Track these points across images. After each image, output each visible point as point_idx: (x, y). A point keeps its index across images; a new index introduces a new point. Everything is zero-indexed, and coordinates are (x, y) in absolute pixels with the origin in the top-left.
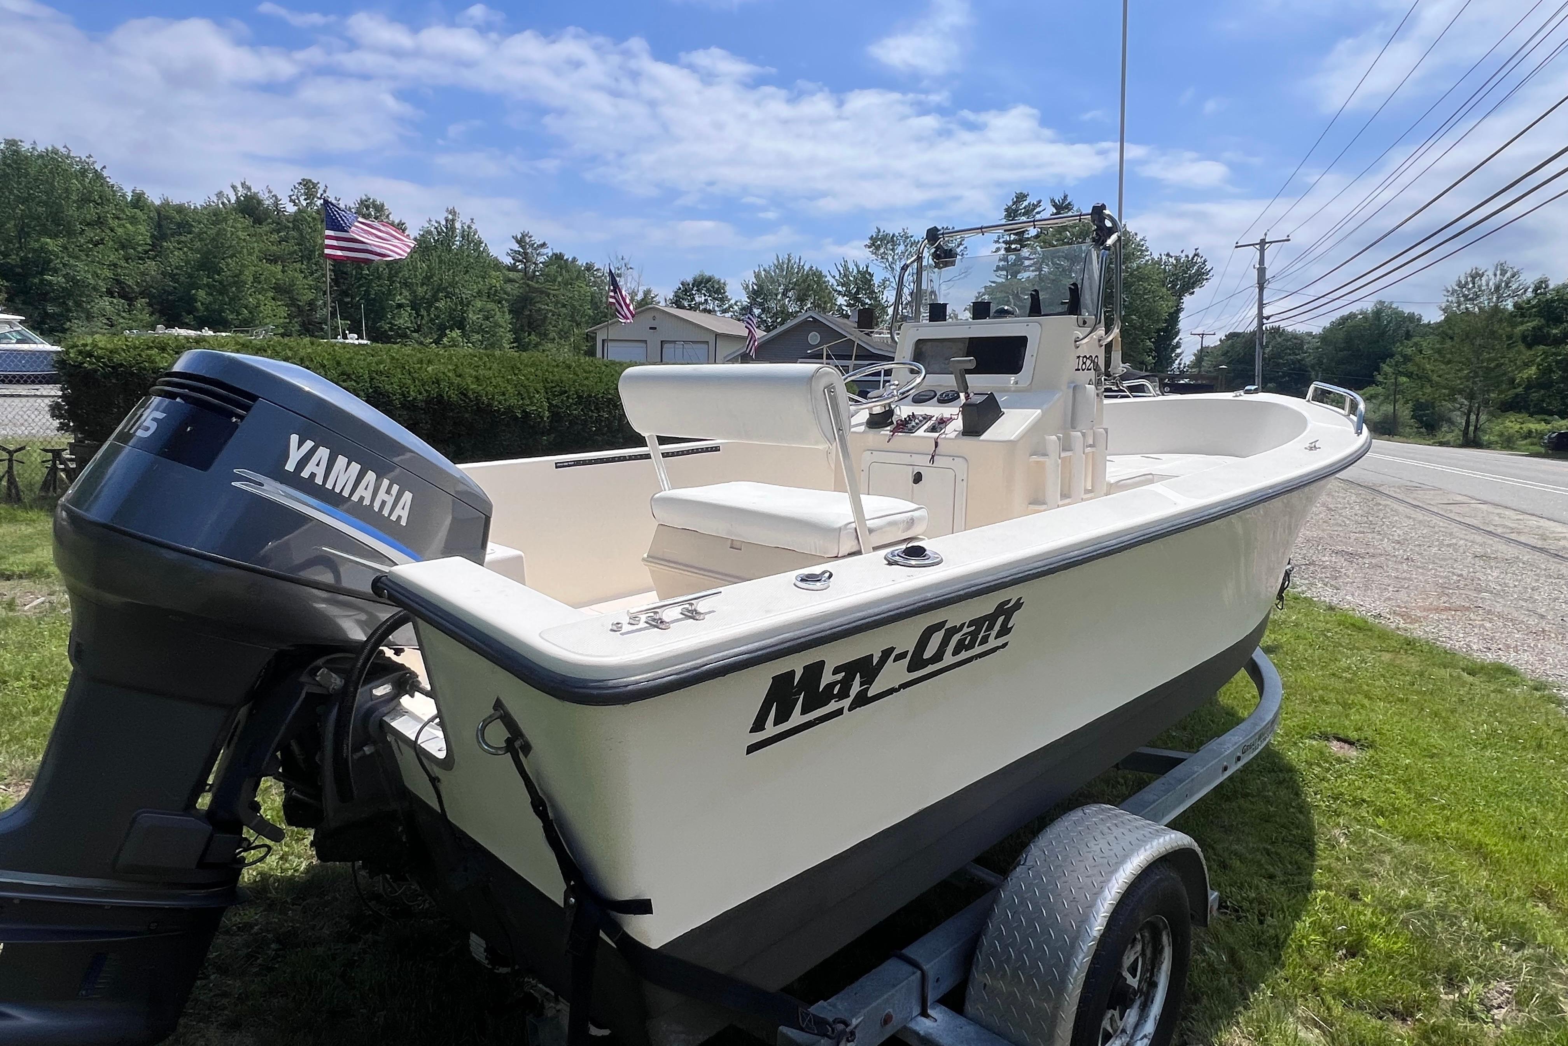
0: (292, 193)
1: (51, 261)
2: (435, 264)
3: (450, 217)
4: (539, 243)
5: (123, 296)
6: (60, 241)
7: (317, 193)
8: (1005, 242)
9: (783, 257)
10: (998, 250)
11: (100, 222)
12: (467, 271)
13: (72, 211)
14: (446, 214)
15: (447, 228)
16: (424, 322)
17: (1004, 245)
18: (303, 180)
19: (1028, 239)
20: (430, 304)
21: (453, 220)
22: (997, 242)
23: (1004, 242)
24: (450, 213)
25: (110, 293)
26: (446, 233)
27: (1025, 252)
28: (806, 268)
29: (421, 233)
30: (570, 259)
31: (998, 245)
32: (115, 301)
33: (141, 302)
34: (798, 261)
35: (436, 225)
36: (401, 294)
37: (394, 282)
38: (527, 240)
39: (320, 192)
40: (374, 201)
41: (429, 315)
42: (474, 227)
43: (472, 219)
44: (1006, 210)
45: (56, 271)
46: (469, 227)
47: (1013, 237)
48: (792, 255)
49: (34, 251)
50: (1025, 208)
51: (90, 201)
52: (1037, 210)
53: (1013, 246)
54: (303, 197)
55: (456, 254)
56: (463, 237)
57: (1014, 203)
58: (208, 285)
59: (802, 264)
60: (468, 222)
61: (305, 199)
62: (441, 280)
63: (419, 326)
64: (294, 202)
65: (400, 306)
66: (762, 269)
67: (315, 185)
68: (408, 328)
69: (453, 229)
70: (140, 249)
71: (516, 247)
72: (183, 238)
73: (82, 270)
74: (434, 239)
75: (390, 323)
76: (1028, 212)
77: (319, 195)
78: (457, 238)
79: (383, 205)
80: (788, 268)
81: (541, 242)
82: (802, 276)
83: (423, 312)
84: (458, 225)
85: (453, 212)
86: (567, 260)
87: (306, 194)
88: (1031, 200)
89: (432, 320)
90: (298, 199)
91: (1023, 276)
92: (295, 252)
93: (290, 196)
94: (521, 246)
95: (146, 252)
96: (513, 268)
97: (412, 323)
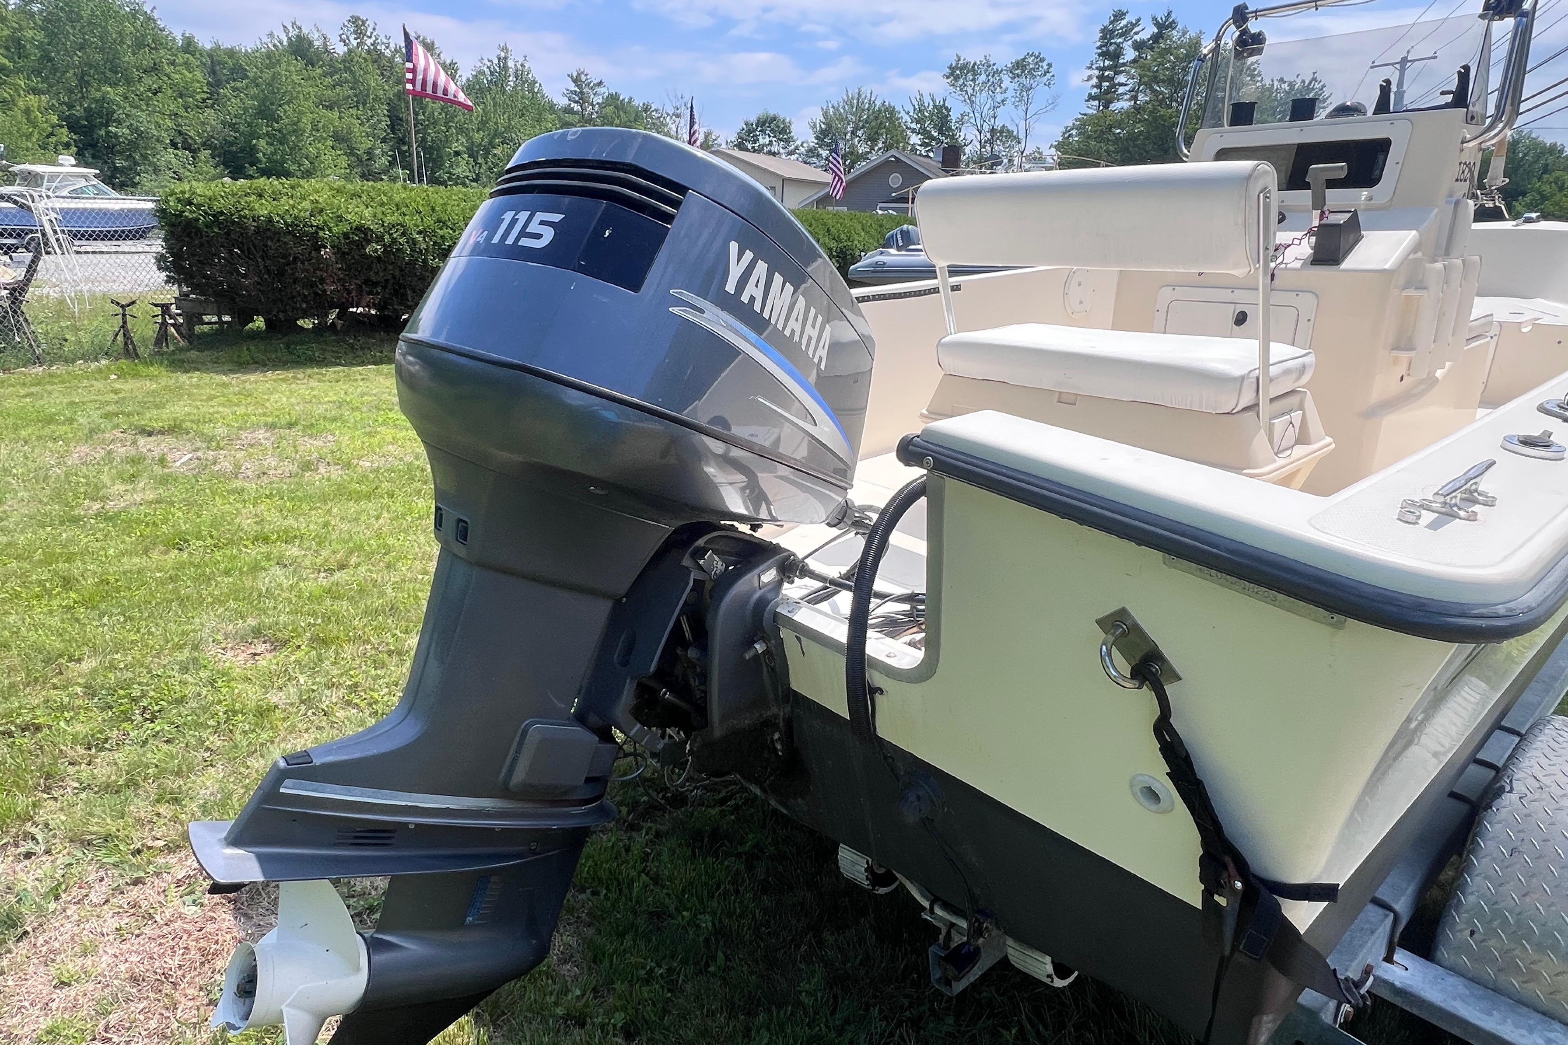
0: (342, 32)
1: (114, 112)
2: (490, 107)
3: (503, 55)
4: (595, 82)
5: (187, 147)
6: (121, 90)
7: (366, 30)
8: (1099, 69)
9: (853, 92)
10: (1090, 78)
11: (155, 69)
12: (523, 114)
13: (128, 58)
14: (498, 52)
15: (499, 67)
16: (482, 170)
17: (1096, 72)
18: (352, 17)
19: (1124, 65)
20: (487, 152)
21: (506, 58)
22: (1090, 68)
23: (1097, 68)
24: (503, 49)
25: (174, 145)
26: (500, 73)
27: (1121, 79)
28: (878, 103)
29: (474, 73)
30: (626, 100)
31: (1090, 72)
32: (180, 153)
33: (205, 154)
34: (868, 96)
35: (489, 64)
36: (457, 141)
37: (450, 127)
38: (583, 78)
39: (370, 30)
40: (424, 39)
41: (486, 163)
42: (527, 65)
43: (525, 57)
44: (1102, 31)
45: (119, 122)
46: (522, 65)
47: (1107, 63)
48: (863, 89)
49: (97, 101)
50: (1122, 28)
51: (145, 46)
52: (1136, 29)
53: (1106, 73)
54: (354, 36)
55: (511, 96)
56: (517, 77)
57: (1111, 23)
58: (267, 134)
59: (873, 99)
60: (521, 60)
61: (355, 39)
62: (496, 124)
63: (477, 175)
64: (344, 42)
65: (457, 154)
66: (830, 106)
67: (364, 22)
68: (467, 177)
69: (506, 68)
70: (198, 97)
71: (572, 87)
72: (239, 85)
73: (144, 119)
74: (487, 80)
75: (450, 173)
76: (1126, 32)
77: (368, 33)
78: (511, 78)
79: (433, 43)
80: (858, 103)
81: (598, 81)
82: (873, 113)
83: (480, 160)
84: (511, 64)
85: (505, 49)
86: (623, 100)
87: (355, 32)
88: (1130, 18)
89: (490, 169)
90: (348, 38)
91: (1116, 106)
92: (349, 97)
93: (340, 36)
94: (577, 86)
95: (204, 100)
96: (568, 110)
97: (470, 171)
